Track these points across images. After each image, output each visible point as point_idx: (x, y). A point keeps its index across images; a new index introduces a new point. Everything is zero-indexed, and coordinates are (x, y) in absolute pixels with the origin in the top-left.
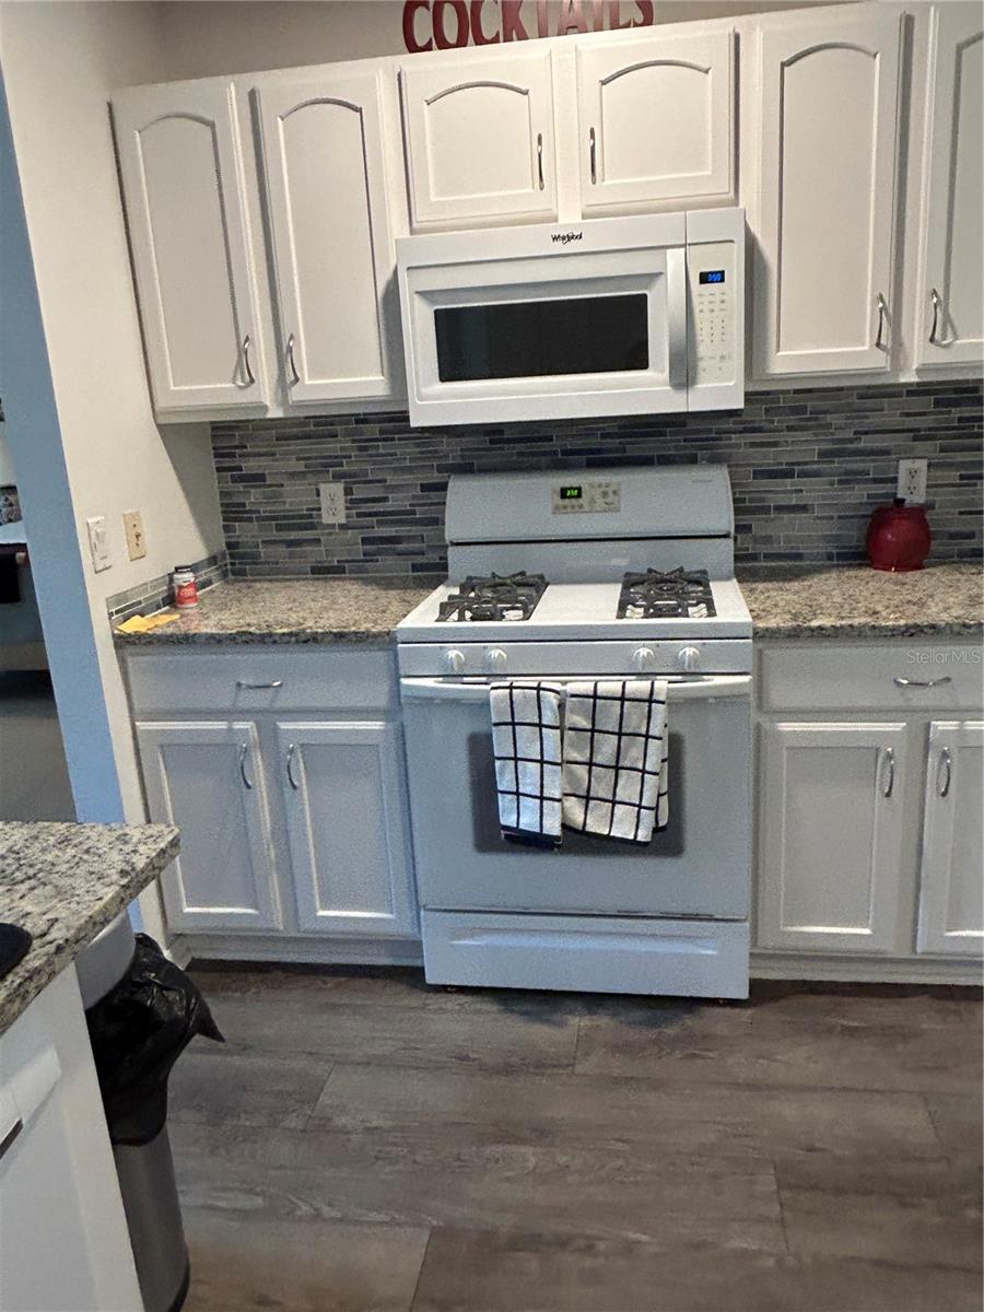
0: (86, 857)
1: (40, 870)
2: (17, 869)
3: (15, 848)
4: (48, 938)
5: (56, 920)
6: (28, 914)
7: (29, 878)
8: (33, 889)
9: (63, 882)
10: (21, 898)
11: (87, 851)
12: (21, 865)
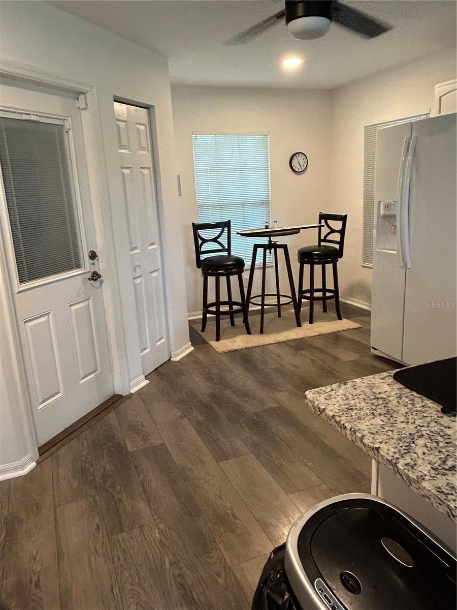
0: (350, 397)
1: (370, 400)
2: (379, 405)
3: (372, 416)
4: (388, 374)
5: (381, 379)
6: (388, 385)
7: (378, 398)
8: (380, 393)
9: (367, 390)
10: (386, 392)
11: (347, 399)
12: (376, 406)
